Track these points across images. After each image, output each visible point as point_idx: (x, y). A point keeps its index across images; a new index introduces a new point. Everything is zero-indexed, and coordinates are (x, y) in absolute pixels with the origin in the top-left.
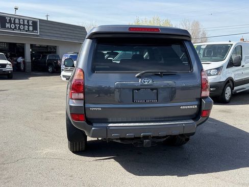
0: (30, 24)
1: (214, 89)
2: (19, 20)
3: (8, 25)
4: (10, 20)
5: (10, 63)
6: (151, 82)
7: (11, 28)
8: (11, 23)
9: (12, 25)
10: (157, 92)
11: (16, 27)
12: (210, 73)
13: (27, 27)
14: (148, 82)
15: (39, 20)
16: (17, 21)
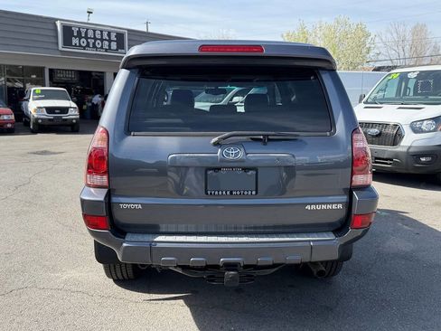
0: (113, 38)
1: (429, 159)
2: (94, 31)
3: (75, 41)
4: (79, 32)
5: (75, 106)
6: (241, 155)
7: (80, 46)
8: (80, 37)
9: (83, 40)
10: (257, 174)
11: (88, 43)
12: (420, 128)
13: (106, 43)
14: (236, 154)
15: (128, 30)
16: (90, 34)
